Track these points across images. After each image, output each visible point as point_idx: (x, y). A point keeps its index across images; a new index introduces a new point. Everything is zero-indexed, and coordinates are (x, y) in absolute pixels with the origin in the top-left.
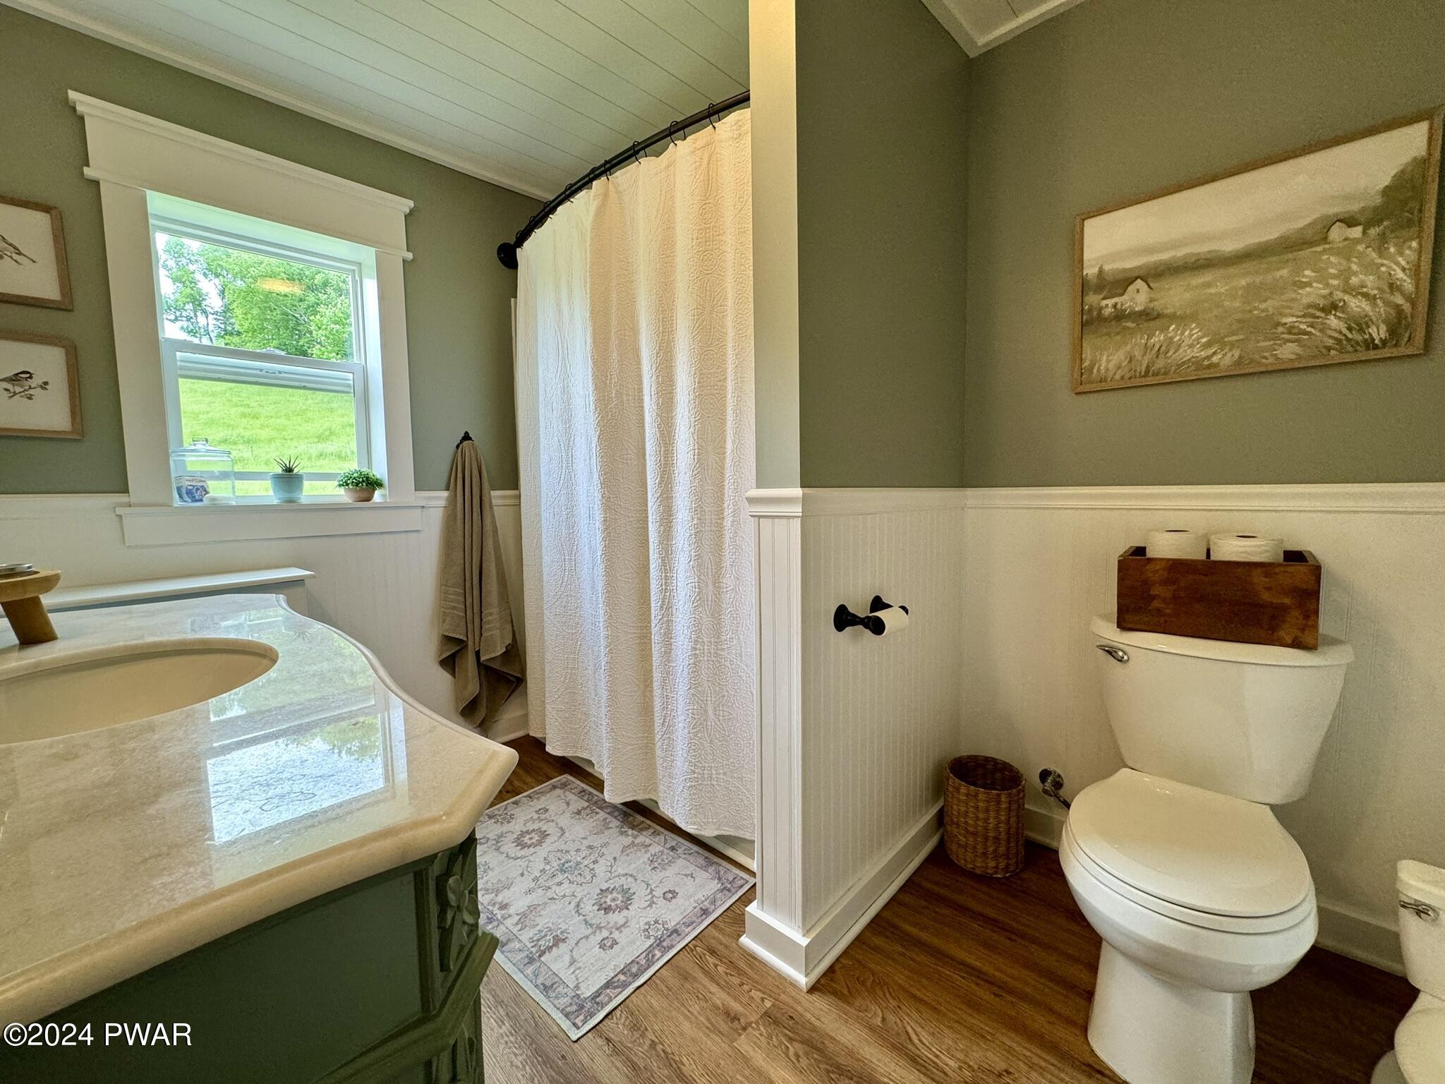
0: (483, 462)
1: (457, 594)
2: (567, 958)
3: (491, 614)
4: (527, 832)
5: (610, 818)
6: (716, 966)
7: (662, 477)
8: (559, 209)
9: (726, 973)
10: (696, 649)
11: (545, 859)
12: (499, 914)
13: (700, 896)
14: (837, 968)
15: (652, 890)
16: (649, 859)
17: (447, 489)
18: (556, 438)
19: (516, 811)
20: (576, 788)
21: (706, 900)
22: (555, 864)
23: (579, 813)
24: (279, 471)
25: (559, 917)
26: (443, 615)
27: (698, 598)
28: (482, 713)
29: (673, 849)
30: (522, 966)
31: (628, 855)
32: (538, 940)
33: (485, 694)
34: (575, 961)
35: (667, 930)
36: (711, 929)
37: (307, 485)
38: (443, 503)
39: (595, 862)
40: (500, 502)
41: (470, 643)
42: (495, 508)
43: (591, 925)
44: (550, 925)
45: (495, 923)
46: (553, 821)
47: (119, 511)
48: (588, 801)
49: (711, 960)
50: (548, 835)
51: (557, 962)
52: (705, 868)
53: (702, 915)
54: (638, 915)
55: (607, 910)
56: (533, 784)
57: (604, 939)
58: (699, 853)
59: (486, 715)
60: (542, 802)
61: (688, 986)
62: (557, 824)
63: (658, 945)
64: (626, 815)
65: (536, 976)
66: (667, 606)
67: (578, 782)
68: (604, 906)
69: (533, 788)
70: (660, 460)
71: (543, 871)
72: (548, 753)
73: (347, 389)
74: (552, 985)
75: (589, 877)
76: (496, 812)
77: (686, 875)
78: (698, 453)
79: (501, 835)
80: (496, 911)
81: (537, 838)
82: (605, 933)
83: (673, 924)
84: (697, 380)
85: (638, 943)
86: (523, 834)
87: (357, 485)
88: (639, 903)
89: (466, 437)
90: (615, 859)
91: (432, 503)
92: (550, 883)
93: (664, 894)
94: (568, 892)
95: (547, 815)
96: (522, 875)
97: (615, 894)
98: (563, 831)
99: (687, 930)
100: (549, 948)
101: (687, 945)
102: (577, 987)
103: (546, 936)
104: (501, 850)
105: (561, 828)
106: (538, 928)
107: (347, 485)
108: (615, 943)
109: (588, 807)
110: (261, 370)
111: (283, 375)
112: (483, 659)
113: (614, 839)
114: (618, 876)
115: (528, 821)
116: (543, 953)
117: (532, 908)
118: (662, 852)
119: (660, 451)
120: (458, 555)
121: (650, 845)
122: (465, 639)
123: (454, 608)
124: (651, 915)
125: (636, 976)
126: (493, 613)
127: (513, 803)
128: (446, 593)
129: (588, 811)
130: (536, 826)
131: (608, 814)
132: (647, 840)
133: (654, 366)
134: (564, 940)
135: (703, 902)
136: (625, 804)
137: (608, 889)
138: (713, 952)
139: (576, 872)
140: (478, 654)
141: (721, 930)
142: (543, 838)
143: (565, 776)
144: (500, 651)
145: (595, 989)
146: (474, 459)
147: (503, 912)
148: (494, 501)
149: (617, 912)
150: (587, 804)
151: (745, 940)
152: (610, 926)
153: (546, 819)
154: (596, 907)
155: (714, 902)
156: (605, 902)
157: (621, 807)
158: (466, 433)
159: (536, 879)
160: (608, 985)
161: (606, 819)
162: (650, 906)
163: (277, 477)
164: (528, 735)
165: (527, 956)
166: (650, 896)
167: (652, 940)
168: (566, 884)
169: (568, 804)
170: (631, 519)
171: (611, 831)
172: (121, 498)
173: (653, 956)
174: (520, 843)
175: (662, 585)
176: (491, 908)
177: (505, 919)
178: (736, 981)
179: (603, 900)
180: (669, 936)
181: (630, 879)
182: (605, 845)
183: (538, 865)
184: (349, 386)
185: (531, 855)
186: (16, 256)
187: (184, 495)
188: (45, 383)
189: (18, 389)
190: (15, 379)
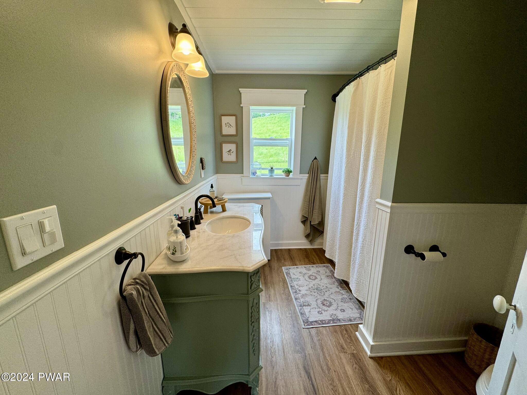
0: (319, 166)
1: (307, 204)
2: (309, 310)
3: (315, 212)
4: (312, 275)
5: (336, 282)
6: (345, 334)
7: (362, 183)
8: (346, 87)
9: (347, 338)
10: (363, 242)
11: (314, 284)
12: (298, 292)
13: (351, 315)
14: (384, 359)
15: (338, 307)
16: (341, 298)
17: (308, 174)
18: (338, 163)
19: (312, 269)
20: (330, 269)
21: (353, 317)
22: (316, 287)
23: (328, 276)
24: (270, 169)
25: (311, 300)
26: (303, 209)
27: (366, 226)
28: (311, 238)
29: (350, 299)
30: (298, 306)
31: (336, 294)
32: (304, 302)
33: (312, 233)
34: (310, 312)
35: (337, 318)
36: (350, 326)
37: (275, 171)
38: (307, 178)
39: (326, 291)
40: (323, 178)
41: (309, 219)
42: (321, 180)
43: (318, 306)
44: (308, 301)
45: (296, 293)
46: (320, 275)
47: (242, 178)
48: (332, 274)
49: (345, 332)
50: (317, 279)
51: (306, 310)
52: (357, 309)
53: (349, 321)
54: (331, 310)
55: (324, 305)
56: (319, 263)
57: (319, 311)
58: (358, 304)
59: (312, 239)
60: (319, 269)
61: (335, 333)
62: (321, 277)
63: (333, 320)
64: (341, 283)
65: (301, 310)
66: (359, 225)
67: (332, 268)
68: (323, 303)
69: (319, 264)
70: (362, 178)
71: (312, 287)
72: (325, 256)
73: (287, 145)
74: (303, 314)
75: (323, 294)
76: (307, 267)
77: (350, 308)
78: (373, 178)
79: (306, 273)
80: (298, 291)
81: (314, 278)
82: (320, 310)
83: (339, 318)
84: (375, 153)
85: (328, 317)
86: (311, 275)
87: (286, 172)
88: (332, 308)
89: (315, 158)
90: (332, 293)
91: (303, 178)
92: (312, 291)
93: (341, 309)
94: (316, 295)
95: (319, 273)
96: (307, 285)
97: (327, 302)
98: (321, 279)
99: (343, 322)
100: (306, 306)
101: (340, 325)
102: (308, 317)
103: (306, 302)
104: (304, 277)
105: (321, 278)
106: (305, 300)
107: (284, 172)
108: (322, 313)
109: (331, 276)
110: (269, 143)
111: (273, 143)
112: (312, 224)
113: (334, 288)
114: (331, 298)
115: (314, 273)
116: (304, 306)
117: (306, 294)
118: (346, 298)
119: (363, 175)
120: (309, 193)
121: (344, 295)
122: (308, 217)
123: (306, 208)
124: (335, 312)
125: (323, 324)
126: (316, 211)
127: (312, 266)
128: (304, 203)
129: (331, 277)
130: (315, 275)
131: (336, 280)
132: (344, 293)
133: (364, 146)
134: (310, 306)
135: (352, 317)
136: (342, 280)
137: (326, 300)
138: (346, 331)
139: (320, 291)
140: (311, 222)
141: (352, 327)
142: (316, 279)
143: (328, 264)
144: (317, 222)
145: (312, 321)
146: (316, 165)
147: (299, 292)
148: (321, 178)
149: (326, 307)
150: (331, 275)
151: (357, 333)
152: (323, 309)
153: (318, 274)
154: (321, 303)
155: (355, 319)
156: (324, 303)
157: (341, 280)
158: (316, 157)
159: (309, 288)
160: (316, 321)
161: (335, 281)
162: (336, 310)
163: (269, 170)
164: (322, 248)
165: (300, 304)
166: (337, 308)
167: (332, 318)
168: (316, 293)
169: (326, 273)
170: (353, 194)
171: (334, 285)
172: (242, 175)
173: (330, 322)
174: (309, 277)
175: (358, 218)
176: (297, 290)
177: (299, 294)
178: (349, 341)
179: (323, 302)
180: (337, 320)
181: (333, 300)
182: (331, 288)
183: (311, 285)
184: (287, 144)
185: (311, 282)
186: (230, 127)
187: (252, 174)
188: (233, 152)
189: (229, 153)
190: (229, 151)
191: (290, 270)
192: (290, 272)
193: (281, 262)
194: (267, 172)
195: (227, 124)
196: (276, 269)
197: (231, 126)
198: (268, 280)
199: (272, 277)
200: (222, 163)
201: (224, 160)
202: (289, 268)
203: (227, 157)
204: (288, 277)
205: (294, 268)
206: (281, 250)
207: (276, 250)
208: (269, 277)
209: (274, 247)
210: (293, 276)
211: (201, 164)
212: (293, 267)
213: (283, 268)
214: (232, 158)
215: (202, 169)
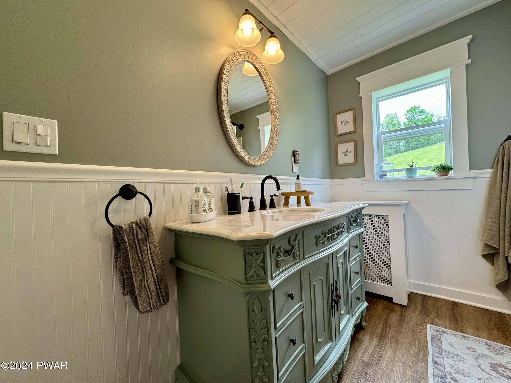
12: (448, 379)
17: (492, 168)
24: (409, 167)
38: (488, 175)
41: (501, 251)
47: (363, 182)
76: (493, 345)
79: (485, 356)
87: (439, 169)
91: (481, 176)
104: (479, 361)
107: (434, 170)
110: (407, 133)
111: (415, 133)
120: (495, 202)
122: (498, 249)
140: (506, 258)
158: (509, 136)
163: (407, 169)
172: (363, 178)
184: (443, 130)
185: (495, 377)
186: (347, 124)
187: (380, 177)
188: (350, 152)
189: (346, 154)
190: (345, 152)
191: (444, 334)
192: (442, 338)
193: (428, 316)
194: (403, 174)
195: (342, 122)
196: (412, 324)
197: (348, 122)
198: (389, 333)
199: (399, 332)
200: (338, 166)
201: (339, 163)
202: (443, 331)
203: (343, 159)
204: (434, 345)
205: (457, 335)
206: (437, 299)
207: (425, 296)
208: (393, 329)
209: (422, 291)
210: (445, 346)
211: (293, 157)
212: (453, 332)
213: (429, 326)
214: (350, 159)
215: (295, 162)
